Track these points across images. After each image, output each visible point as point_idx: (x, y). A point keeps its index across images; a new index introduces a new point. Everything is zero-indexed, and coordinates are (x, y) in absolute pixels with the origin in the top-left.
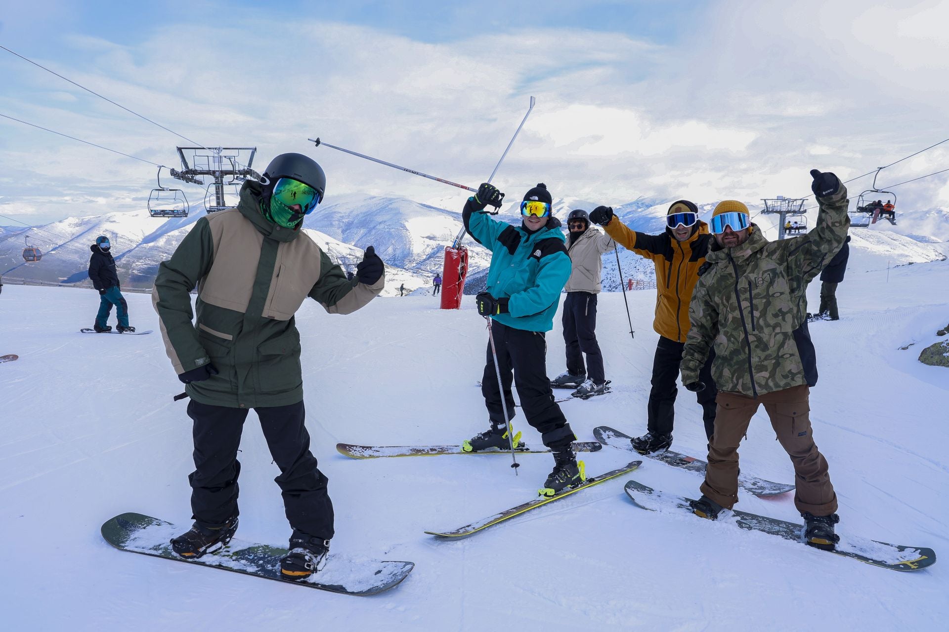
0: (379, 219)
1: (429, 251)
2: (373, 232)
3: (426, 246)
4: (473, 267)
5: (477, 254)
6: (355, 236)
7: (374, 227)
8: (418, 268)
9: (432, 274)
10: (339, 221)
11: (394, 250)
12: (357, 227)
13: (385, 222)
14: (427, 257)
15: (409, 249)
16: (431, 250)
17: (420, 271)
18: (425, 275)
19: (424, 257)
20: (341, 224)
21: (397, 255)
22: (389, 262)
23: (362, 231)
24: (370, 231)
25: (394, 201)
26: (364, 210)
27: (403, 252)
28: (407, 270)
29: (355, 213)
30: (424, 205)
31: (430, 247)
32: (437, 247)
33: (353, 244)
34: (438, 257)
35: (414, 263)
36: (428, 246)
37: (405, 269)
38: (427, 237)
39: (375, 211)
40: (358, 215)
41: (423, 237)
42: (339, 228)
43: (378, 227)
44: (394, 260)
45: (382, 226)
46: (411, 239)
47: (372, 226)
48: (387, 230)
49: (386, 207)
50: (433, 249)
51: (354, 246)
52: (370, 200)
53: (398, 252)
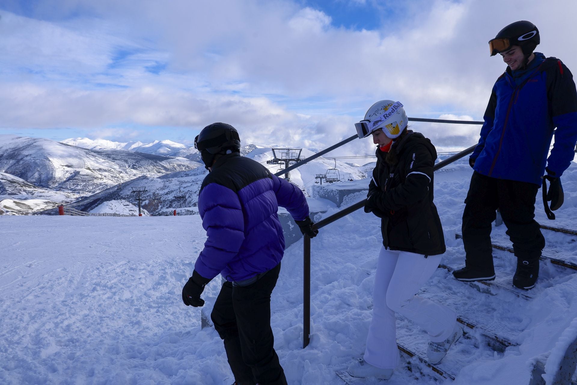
0: (25, 153)
1: (68, 175)
2: (21, 162)
3: (65, 172)
4: (103, 185)
5: (105, 177)
6: (5, 165)
7: (22, 159)
8: (60, 187)
9: (71, 191)
11: (40, 175)
12: (7, 159)
13: (31, 155)
14: (67, 179)
15: (52, 174)
16: (69, 175)
17: (62, 189)
18: (66, 192)
19: (65, 179)
21: (42, 179)
22: (36, 184)
23: (12, 162)
24: (18, 161)
25: (37, 140)
26: (12, 146)
27: (47, 177)
28: (51, 189)
29: (5, 148)
30: (62, 144)
31: (69, 172)
32: (74, 173)
33: (4, 171)
34: (76, 179)
35: (57, 183)
36: (67, 171)
37: (49, 188)
38: (66, 166)
39: (22, 147)
40: (7, 150)
41: (63, 166)
43: (24, 159)
44: (40, 182)
45: (28, 158)
46: (53, 167)
47: (20, 158)
48: (33, 161)
49: (31, 145)
50: (71, 174)
51: (5, 172)
52: (17, 139)
53: (43, 177)
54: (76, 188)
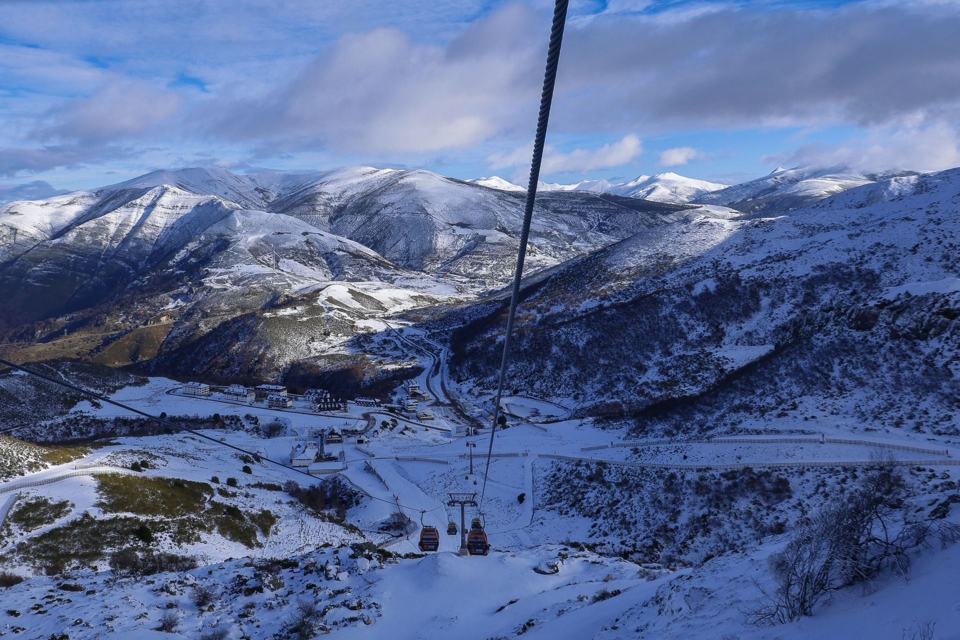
0: (384, 200)
1: (461, 244)
2: (376, 219)
3: (456, 237)
6: (349, 226)
7: (377, 212)
8: (445, 270)
9: (468, 279)
10: (325, 205)
11: (408, 244)
12: (352, 213)
13: (393, 204)
14: (459, 253)
15: (431, 242)
16: (464, 244)
17: (448, 274)
18: (457, 280)
19: (455, 253)
20: (329, 209)
21: (412, 252)
22: (400, 262)
23: (360, 219)
24: (370, 218)
25: (406, 175)
26: (361, 189)
27: (421, 247)
28: (429, 273)
29: (349, 194)
30: (453, 180)
31: (463, 238)
32: (474, 238)
34: (477, 253)
35: (439, 262)
36: (460, 236)
37: (425, 271)
38: (458, 225)
39: (378, 190)
40: (353, 196)
41: (452, 225)
42: (324, 215)
43: (381, 212)
44: (408, 260)
45: (389, 209)
46: (433, 227)
47: (373, 210)
48: (397, 215)
49: (394, 184)
50: (468, 241)
51: (347, 237)
53: (414, 247)
54: (477, 272)
